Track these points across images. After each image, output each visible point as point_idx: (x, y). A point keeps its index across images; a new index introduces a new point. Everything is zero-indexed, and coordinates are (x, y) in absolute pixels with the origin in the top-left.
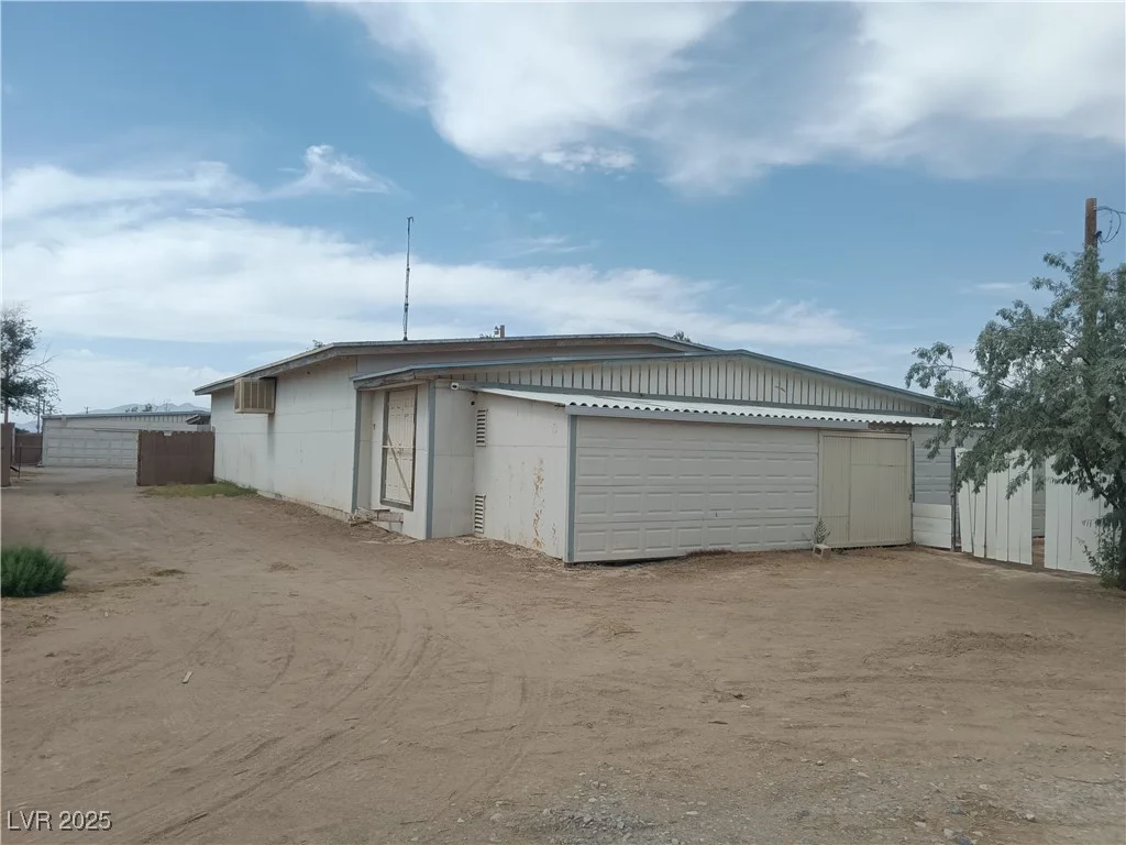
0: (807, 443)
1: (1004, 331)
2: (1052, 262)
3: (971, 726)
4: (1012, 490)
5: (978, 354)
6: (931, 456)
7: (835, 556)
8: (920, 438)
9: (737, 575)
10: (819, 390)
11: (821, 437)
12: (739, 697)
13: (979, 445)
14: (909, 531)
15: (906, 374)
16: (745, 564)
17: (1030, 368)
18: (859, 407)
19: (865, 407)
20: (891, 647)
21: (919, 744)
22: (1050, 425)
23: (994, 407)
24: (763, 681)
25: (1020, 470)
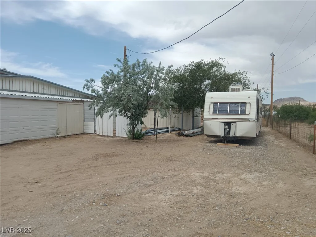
0: (54, 105)
1: (107, 77)
2: (118, 60)
3: (103, 177)
4: (110, 117)
5: (102, 82)
6: (90, 109)
7: (62, 138)
8: (86, 105)
9: (32, 147)
10: (56, 90)
11: (58, 104)
12: (37, 182)
13: (102, 106)
14: (83, 129)
15: (83, 86)
16: (34, 143)
17: (114, 87)
18: (68, 95)
19: (70, 96)
20: (81, 160)
21: (91, 184)
22: (118, 101)
23: (105, 96)
24: (44, 176)
25: (112, 112)
